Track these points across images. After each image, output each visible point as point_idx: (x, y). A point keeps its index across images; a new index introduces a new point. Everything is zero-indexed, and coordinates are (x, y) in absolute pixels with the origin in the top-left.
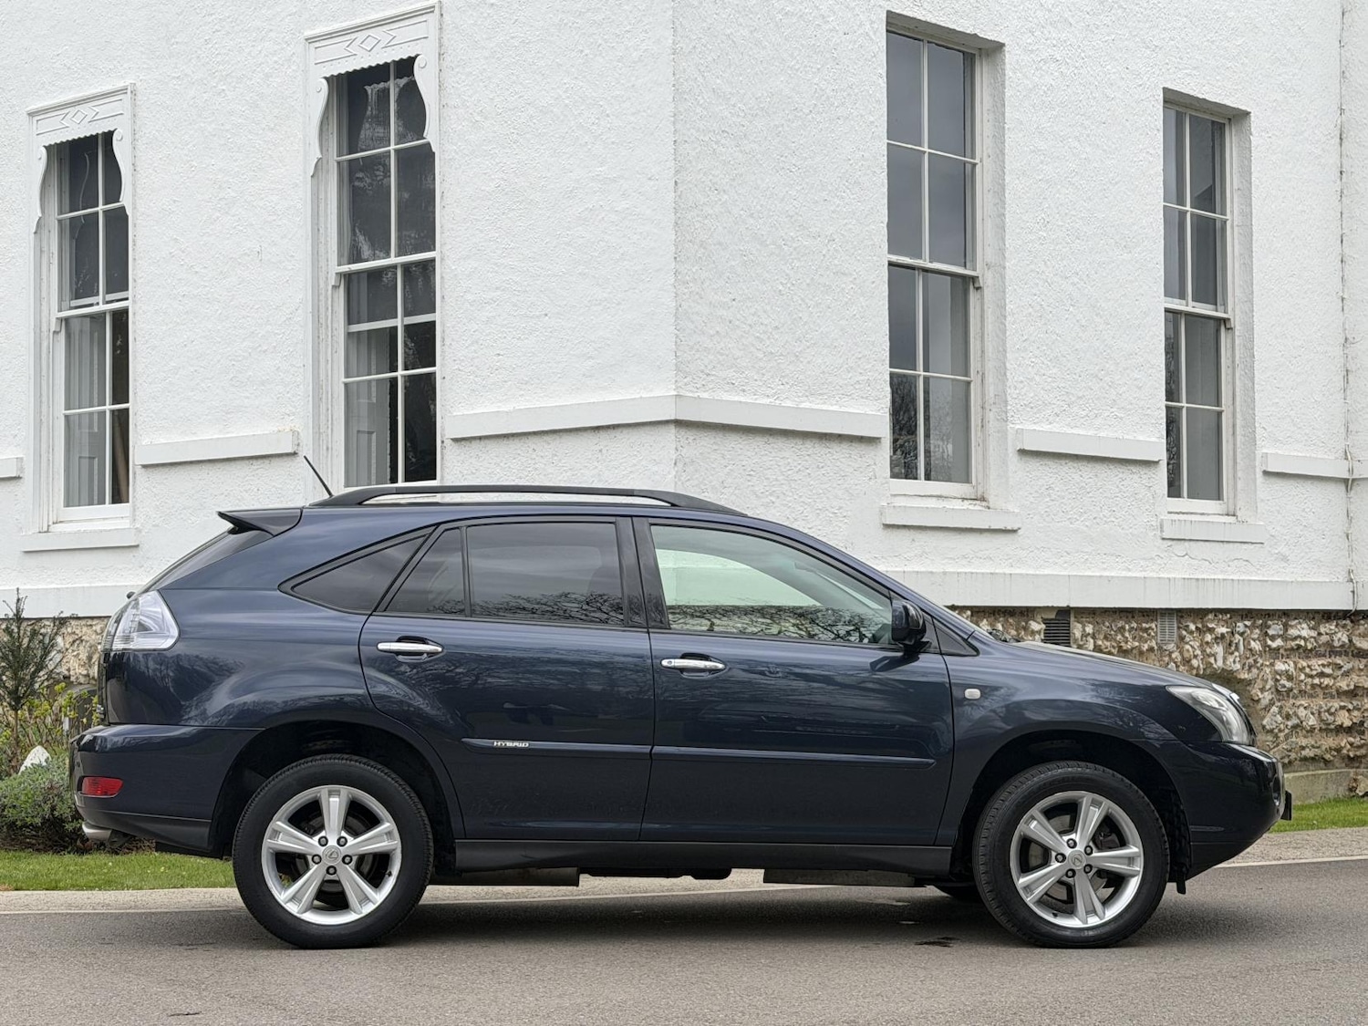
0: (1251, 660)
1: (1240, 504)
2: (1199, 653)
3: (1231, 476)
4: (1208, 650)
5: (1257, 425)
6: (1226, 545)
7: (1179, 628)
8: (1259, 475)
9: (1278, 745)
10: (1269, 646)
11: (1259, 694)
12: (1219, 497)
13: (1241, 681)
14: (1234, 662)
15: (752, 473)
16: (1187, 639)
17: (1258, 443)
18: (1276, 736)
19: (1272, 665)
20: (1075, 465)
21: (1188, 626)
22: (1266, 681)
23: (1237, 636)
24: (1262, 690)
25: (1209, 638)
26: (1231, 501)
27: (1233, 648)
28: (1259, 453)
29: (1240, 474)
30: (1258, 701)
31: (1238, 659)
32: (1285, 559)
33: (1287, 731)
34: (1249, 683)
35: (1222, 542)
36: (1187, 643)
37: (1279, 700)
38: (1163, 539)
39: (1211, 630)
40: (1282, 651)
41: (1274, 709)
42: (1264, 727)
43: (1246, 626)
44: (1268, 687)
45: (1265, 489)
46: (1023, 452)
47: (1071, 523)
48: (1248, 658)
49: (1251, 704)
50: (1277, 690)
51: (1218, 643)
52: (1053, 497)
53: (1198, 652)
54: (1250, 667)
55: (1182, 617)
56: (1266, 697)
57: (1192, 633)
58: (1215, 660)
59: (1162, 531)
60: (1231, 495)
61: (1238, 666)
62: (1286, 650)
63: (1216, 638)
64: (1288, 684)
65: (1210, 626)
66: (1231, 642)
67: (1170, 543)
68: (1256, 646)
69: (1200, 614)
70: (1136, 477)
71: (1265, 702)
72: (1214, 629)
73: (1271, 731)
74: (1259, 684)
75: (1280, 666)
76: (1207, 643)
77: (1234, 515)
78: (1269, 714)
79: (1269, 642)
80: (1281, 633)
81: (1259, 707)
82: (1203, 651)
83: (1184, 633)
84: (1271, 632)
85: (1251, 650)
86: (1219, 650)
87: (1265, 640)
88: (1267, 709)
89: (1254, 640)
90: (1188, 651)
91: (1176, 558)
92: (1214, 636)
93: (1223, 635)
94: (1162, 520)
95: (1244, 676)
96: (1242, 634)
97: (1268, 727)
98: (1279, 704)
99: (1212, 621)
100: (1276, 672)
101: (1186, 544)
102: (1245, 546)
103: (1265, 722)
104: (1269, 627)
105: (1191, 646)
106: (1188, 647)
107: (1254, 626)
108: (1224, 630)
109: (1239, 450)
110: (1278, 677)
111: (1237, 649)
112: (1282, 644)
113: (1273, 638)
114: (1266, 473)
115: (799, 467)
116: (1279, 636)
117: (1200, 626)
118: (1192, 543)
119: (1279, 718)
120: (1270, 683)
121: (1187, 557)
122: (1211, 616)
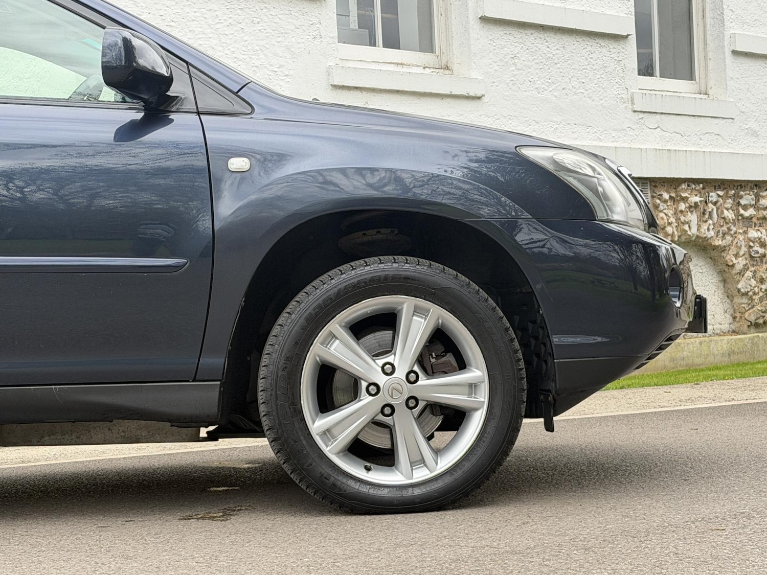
0: (725, 228)
1: (711, 83)
2: (674, 221)
3: (702, 57)
4: (682, 218)
5: (725, 7)
6: (697, 119)
7: (653, 197)
8: (728, 54)
9: (753, 307)
10: (741, 215)
11: (734, 259)
12: (691, 77)
13: (715, 248)
14: (708, 229)
15: (173, 24)
16: (661, 208)
17: (726, 23)
18: (751, 299)
19: (745, 232)
20: (542, 36)
21: (661, 195)
22: (740, 248)
23: (710, 205)
24: (736, 256)
25: (682, 206)
26: (703, 82)
27: (707, 216)
28: (728, 33)
29: (710, 55)
30: (733, 266)
31: (712, 227)
32: (755, 134)
33: (761, 294)
34: (723, 249)
35: (694, 116)
36: (661, 211)
37: (753, 266)
38: (635, 111)
39: (685, 199)
40: (754, 220)
41: (749, 274)
42: (739, 290)
43: (719, 196)
44: (741, 253)
45: (736, 68)
46: (485, 20)
47: (539, 93)
48: (722, 226)
49: (727, 270)
50: (751, 257)
51: (692, 212)
52: (519, 66)
53: (672, 220)
54: (724, 234)
55: (655, 186)
56: (740, 263)
57: (665, 201)
58: (689, 227)
59: (633, 104)
60: (703, 76)
61: (712, 233)
62: (758, 219)
63: (690, 207)
64: (761, 251)
65: (684, 195)
66: (705, 210)
67: (641, 115)
68: (729, 215)
69: (673, 183)
70: (604, 50)
71: (739, 267)
72: (687, 198)
73: (746, 294)
74: (733, 250)
75: (753, 234)
76: (681, 212)
77: (706, 94)
78: (744, 279)
79: (742, 212)
80: (753, 202)
81: (734, 272)
82: (678, 219)
83: (658, 201)
84: (743, 202)
85: (724, 218)
86: (693, 217)
87: (738, 209)
88: (741, 273)
89: (727, 209)
90: (662, 218)
91: (648, 130)
92: (687, 205)
93: (696, 203)
94: (633, 93)
95: (718, 242)
96: (715, 203)
97: (742, 290)
98: (753, 269)
99: (686, 191)
100: (750, 240)
101: (658, 116)
102: (716, 121)
103: (739, 286)
104: (741, 197)
105: (666, 215)
106: (662, 215)
107: (726, 197)
108: (697, 199)
109: (709, 33)
110: (751, 244)
111: (711, 217)
112: (755, 213)
113: (745, 208)
114: (735, 53)
115: (230, 21)
116: (752, 206)
117: (673, 195)
118: (663, 116)
119: (753, 282)
120: (744, 250)
121: (658, 129)
122: (684, 186)
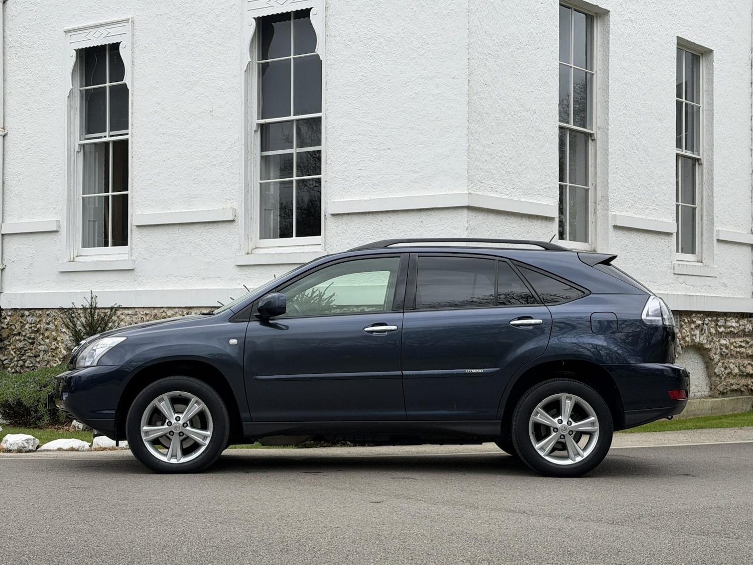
0: (710, 338)
1: (704, 256)
2: (689, 334)
3: (700, 241)
4: (693, 333)
5: (714, 215)
6: (701, 277)
7: (680, 321)
8: (715, 241)
9: (721, 383)
10: (718, 331)
11: (714, 356)
12: (693, 252)
13: (706, 349)
14: (704, 339)
15: (500, 235)
16: (684, 327)
17: (715, 224)
18: (721, 378)
19: (719, 341)
20: (637, 234)
21: (684, 320)
22: (717, 349)
23: (705, 325)
24: (715, 354)
25: (693, 326)
26: (700, 255)
27: (703, 332)
28: (716, 229)
29: (705, 241)
30: (713, 360)
31: (705, 338)
32: (725, 286)
33: (725, 376)
34: (710, 350)
35: (699, 276)
36: (684, 329)
37: (722, 359)
38: (674, 274)
39: (694, 322)
40: (723, 334)
41: (720, 364)
42: (715, 373)
43: (709, 320)
44: (718, 352)
45: (718, 249)
46: (616, 227)
47: (635, 264)
48: (709, 337)
49: (709, 361)
50: (721, 354)
51: (697, 329)
52: (628, 251)
53: (689, 333)
54: (710, 342)
55: (682, 315)
56: (717, 358)
57: (685, 323)
58: (696, 338)
59: (674, 270)
60: (700, 252)
61: (705, 341)
62: (725, 333)
63: (696, 326)
64: (727, 351)
65: (694, 320)
66: (702, 328)
67: (677, 276)
68: (713, 331)
69: (689, 313)
70: (663, 241)
71: (716, 360)
72: (695, 321)
73: (719, 375)
74: (713, 351)
75: (723, 342)
76: (692, 329)
77: (701, 262)
78: (718, 367)
79: (719, 329)
80: (724, 324)
81: (713, 363)
82: (690, 333)
83: (683, 323)
84: (719, 324)
85: (710, 333)
86: (697, 332)
87: (716, 328)
88: (717, 364)
89: (712, 328)
90: (684, 333)
91: (680, 284)
92: (695, 325)
93: (699, 325)
94: (674, 264)
95: (708, 346)
96: (707, 325)
97: (717, 373)
98: (722, 361)
99: (694, 317)
100: (721, 345)
101: (684, 277)
102: (709, 278)
103: (716, 371)
104: (718, 321)
105: (686, 331)
106: (684, 331)
107: (712, 321)
108: (699, 322)
109: (704, 228)
110: (722, 347)
111: (705, 332)
112: (724, 330)
113: (720, 327)
114: (718, 241)
115: (520, 232)
116: (723, 326)
117: (689, 320)
118: (686, 276)
119: (723, 369)
120: (719, 350)
121: (684, 284)
122: (694, 315)
